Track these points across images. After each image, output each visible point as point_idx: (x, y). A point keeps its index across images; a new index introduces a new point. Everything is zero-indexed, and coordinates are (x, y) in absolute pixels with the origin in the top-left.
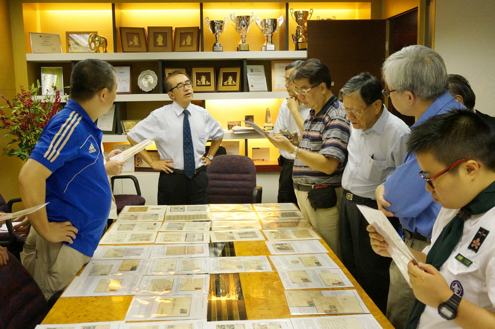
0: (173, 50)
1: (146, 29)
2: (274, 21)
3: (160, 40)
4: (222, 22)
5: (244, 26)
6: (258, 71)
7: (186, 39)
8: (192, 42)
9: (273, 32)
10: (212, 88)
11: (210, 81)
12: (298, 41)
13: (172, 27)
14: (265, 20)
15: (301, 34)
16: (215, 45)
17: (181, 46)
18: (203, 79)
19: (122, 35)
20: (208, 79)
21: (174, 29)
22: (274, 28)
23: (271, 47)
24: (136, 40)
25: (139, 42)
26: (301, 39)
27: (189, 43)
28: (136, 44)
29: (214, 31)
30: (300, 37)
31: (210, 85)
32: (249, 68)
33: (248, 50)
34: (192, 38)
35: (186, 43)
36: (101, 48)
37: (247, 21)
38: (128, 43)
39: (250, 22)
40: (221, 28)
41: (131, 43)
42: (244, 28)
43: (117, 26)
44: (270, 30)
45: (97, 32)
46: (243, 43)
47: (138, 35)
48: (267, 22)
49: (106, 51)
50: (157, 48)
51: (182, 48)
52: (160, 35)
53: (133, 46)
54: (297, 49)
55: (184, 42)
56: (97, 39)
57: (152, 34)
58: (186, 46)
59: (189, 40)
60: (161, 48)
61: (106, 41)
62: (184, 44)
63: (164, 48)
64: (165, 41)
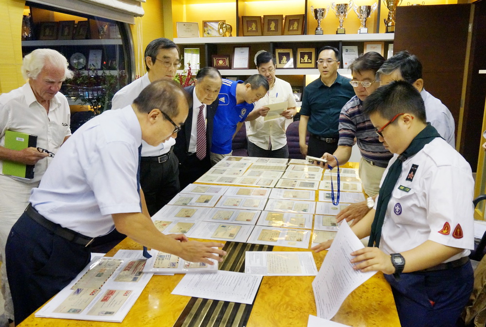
0: (283, 34)
1: (262, 17)
2: (369, 8)
3: (273, 26)
4: (323, 10)
5: (342, 13)
6: (352, 50)
7: (293, 24)
8: (298, 27)
9: (367, 17)
10: (313, 65)
11: (311, 59)
12: (388, 24)
13: (282, 15)
14: (360, 7)
15: (391, 18)
16: (317, 29)
17: (289, 30)
18: (306, 57)
19: (244, 22)
20: (310, 58)
21: (284, 17)
22: (368, 14)
23: (364, 30)
24: (254, 26)
25: (256, 27)
26: (391, 23)
27: (295, 28)
28: (254, 29)
29: (316, 17)
30: (390, 21)
31: (311, 63)
32: (344, 48)
33: (345, 33)
34: (298, 24)
35: (293, 28)
36: (227, 33)
37: (345, 8)
38: (248, 28)
39: (348, 9)
40: (322, 15)
41: (250, 29)
42: (342, 15)
43: (240, 15)
44: (365, 15)
45: (225, 21)
46: (340, 27)
47: (255, 22)
48: (362, 8)
49: (231, 36)
50: (270, 32)
51: (290, 33)
52: (273, 22)
53: (252, 31)
54: (387, 32)
55: (292, 27)
56: (224, 26)
57: (266, 21)
58: (293, 30)
59: (296, 25)
60: (274, 32)
61: (231, 27)
62: (291, 29)
63: (275, 32)
64: (276, 27)
